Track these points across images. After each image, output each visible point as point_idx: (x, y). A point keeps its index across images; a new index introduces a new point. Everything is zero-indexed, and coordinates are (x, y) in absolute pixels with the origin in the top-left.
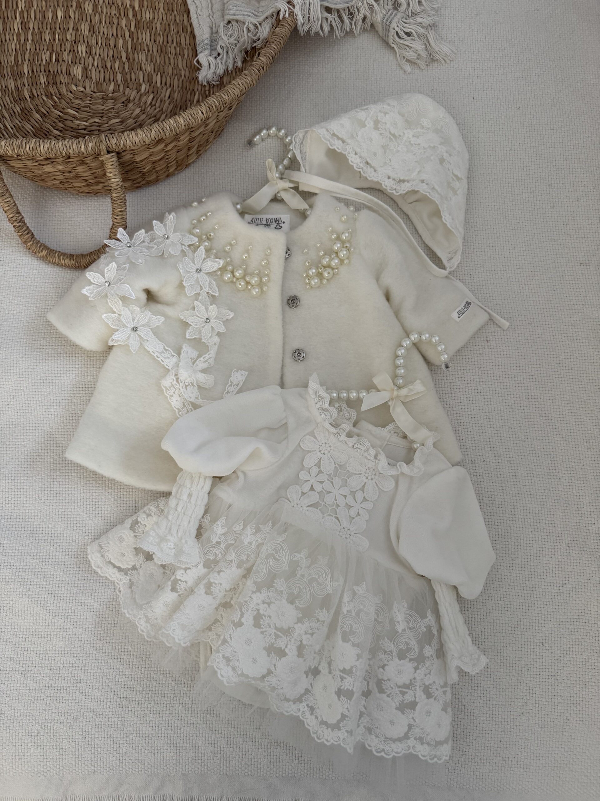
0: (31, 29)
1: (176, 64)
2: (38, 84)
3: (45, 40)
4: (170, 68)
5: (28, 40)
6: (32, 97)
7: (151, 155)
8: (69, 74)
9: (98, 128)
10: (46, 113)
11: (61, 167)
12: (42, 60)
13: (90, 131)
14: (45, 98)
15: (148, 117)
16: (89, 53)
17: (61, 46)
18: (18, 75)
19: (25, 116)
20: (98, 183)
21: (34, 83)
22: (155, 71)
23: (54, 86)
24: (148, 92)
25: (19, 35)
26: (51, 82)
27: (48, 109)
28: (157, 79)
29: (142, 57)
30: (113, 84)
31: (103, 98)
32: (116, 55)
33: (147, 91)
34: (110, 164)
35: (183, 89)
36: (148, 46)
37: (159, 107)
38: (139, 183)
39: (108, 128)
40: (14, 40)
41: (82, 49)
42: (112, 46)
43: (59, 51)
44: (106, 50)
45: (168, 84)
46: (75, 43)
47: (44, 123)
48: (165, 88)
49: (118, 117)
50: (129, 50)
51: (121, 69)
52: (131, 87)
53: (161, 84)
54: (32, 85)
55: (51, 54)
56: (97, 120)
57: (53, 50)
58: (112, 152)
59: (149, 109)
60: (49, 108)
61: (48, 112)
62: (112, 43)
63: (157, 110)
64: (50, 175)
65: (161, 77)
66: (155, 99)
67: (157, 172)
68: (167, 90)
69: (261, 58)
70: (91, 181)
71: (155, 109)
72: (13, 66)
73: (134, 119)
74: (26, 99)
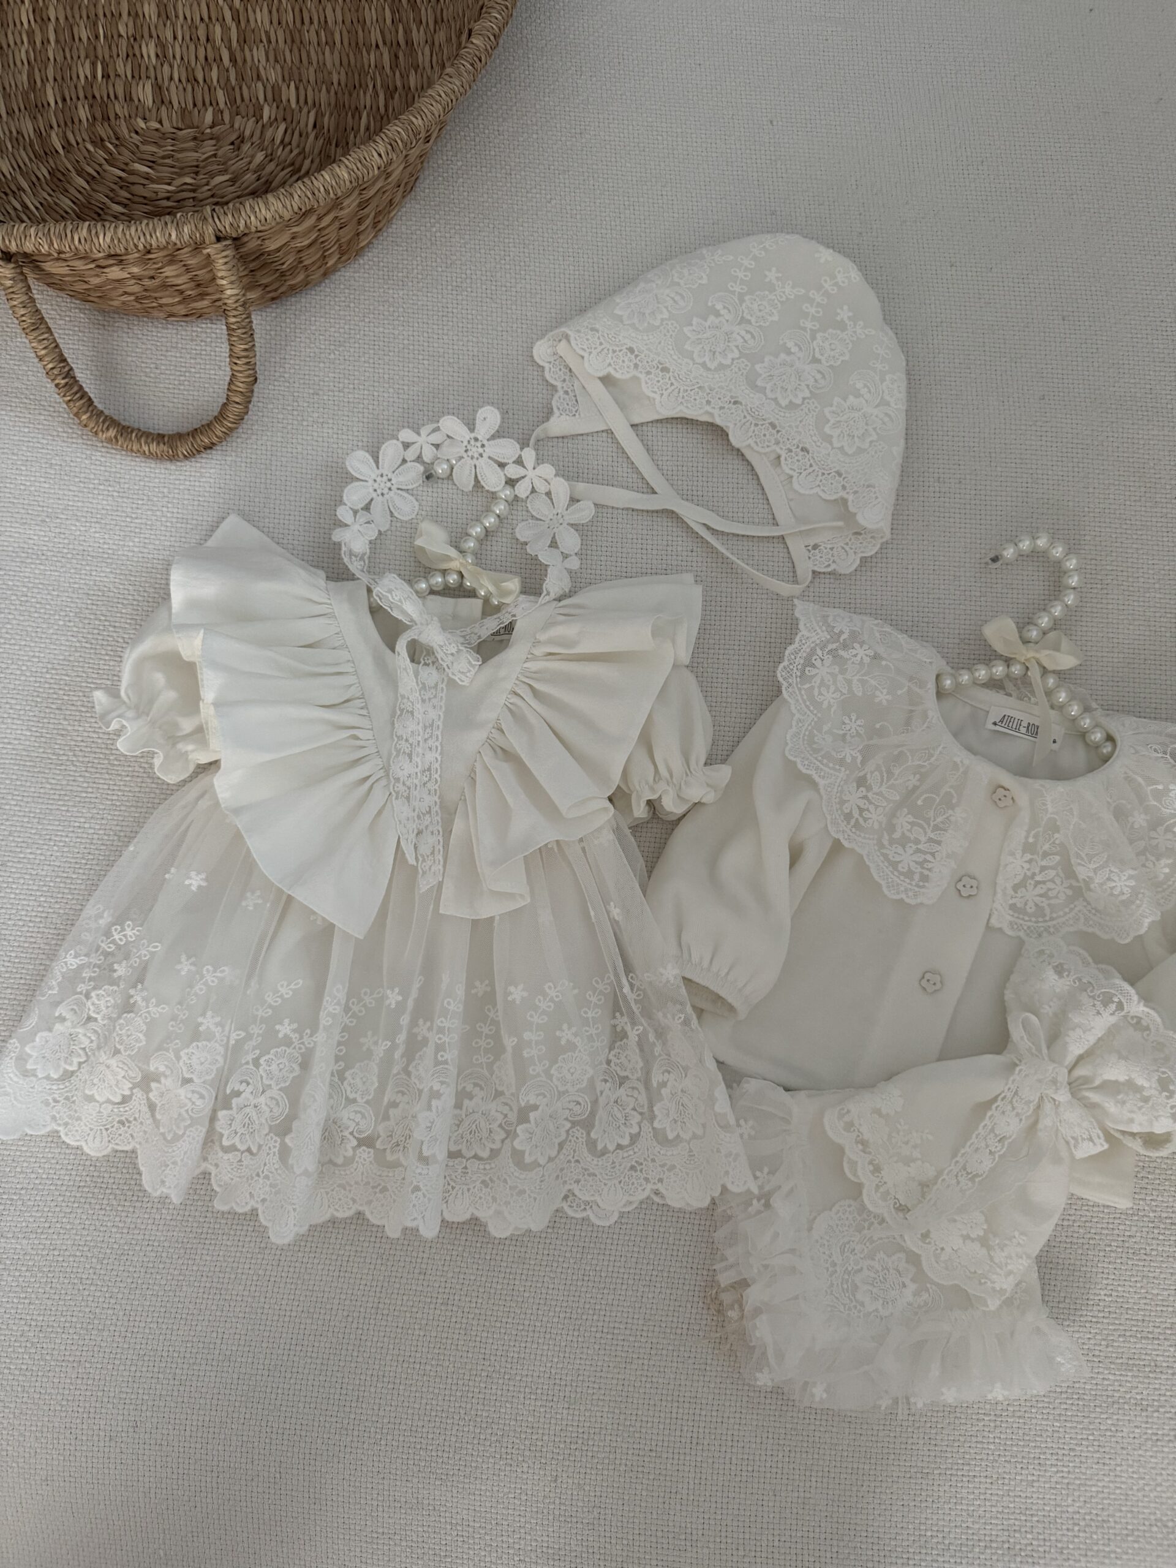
0: (53, 19)
1: (321, 63)
2: (76, 120)
3: (80, 39)
4: (312, 70)
5: (49, 41)
6: (67, 146)
7: (293, 238)
8: (128, 98)
9: (192, 195)
10: (95, 174)
11: (135, 270)
12: (78, 77)
13: (178, 201)
14: (91, 148)
15: (280, 168)
16: (162, 56)
17: (110, 47)
18: (37, 108)
19: (59, 183)
20: (202, 296)
21: (69, 121)
22: (284, 80)
23: (106, 124)
24: (276, 119)
25: (31, 34)
26: (99, 115)
27: (98, 168)
28: (290, 94)
29: (259, 54)
30: (210, 110)
31: (195, 138)
32: (210, 56)
33: (273, 117)
34: (221, 261)
35: (339, 107)
36: (267, 33)
37: (298, 146)
38: (276, 290)
39: (210, 193)
40: (23, 42)
41: (149, 50)
42: (203, 39)
43: (107, 57)
44: (192, 47)
45: (310, 101)
46: (135, 39)
47: (92, 193)
48: (305, 110)
49: (224, 172)
50: (234, 44)
51: (222, 83)
52: (244, 114)
53: (298, 102)
54: (66, 124)
55: (94, 65)
56: (188, 180)
57: (96, 57)
58: (225, 238)
59: (279, 153)
60: (100, 165)
61: (98, 173)
62: (202, 33)
63: (295, 152)
64: (117, 285)
65: (297, 88)
66: (289, 131)
67: (306, 268)
68: (309, 112)
69: (474, 41)
70: (190, 293)
71: (291, 151)
72: (27, 93)
73: (255, 172)
74: (57, 152)
